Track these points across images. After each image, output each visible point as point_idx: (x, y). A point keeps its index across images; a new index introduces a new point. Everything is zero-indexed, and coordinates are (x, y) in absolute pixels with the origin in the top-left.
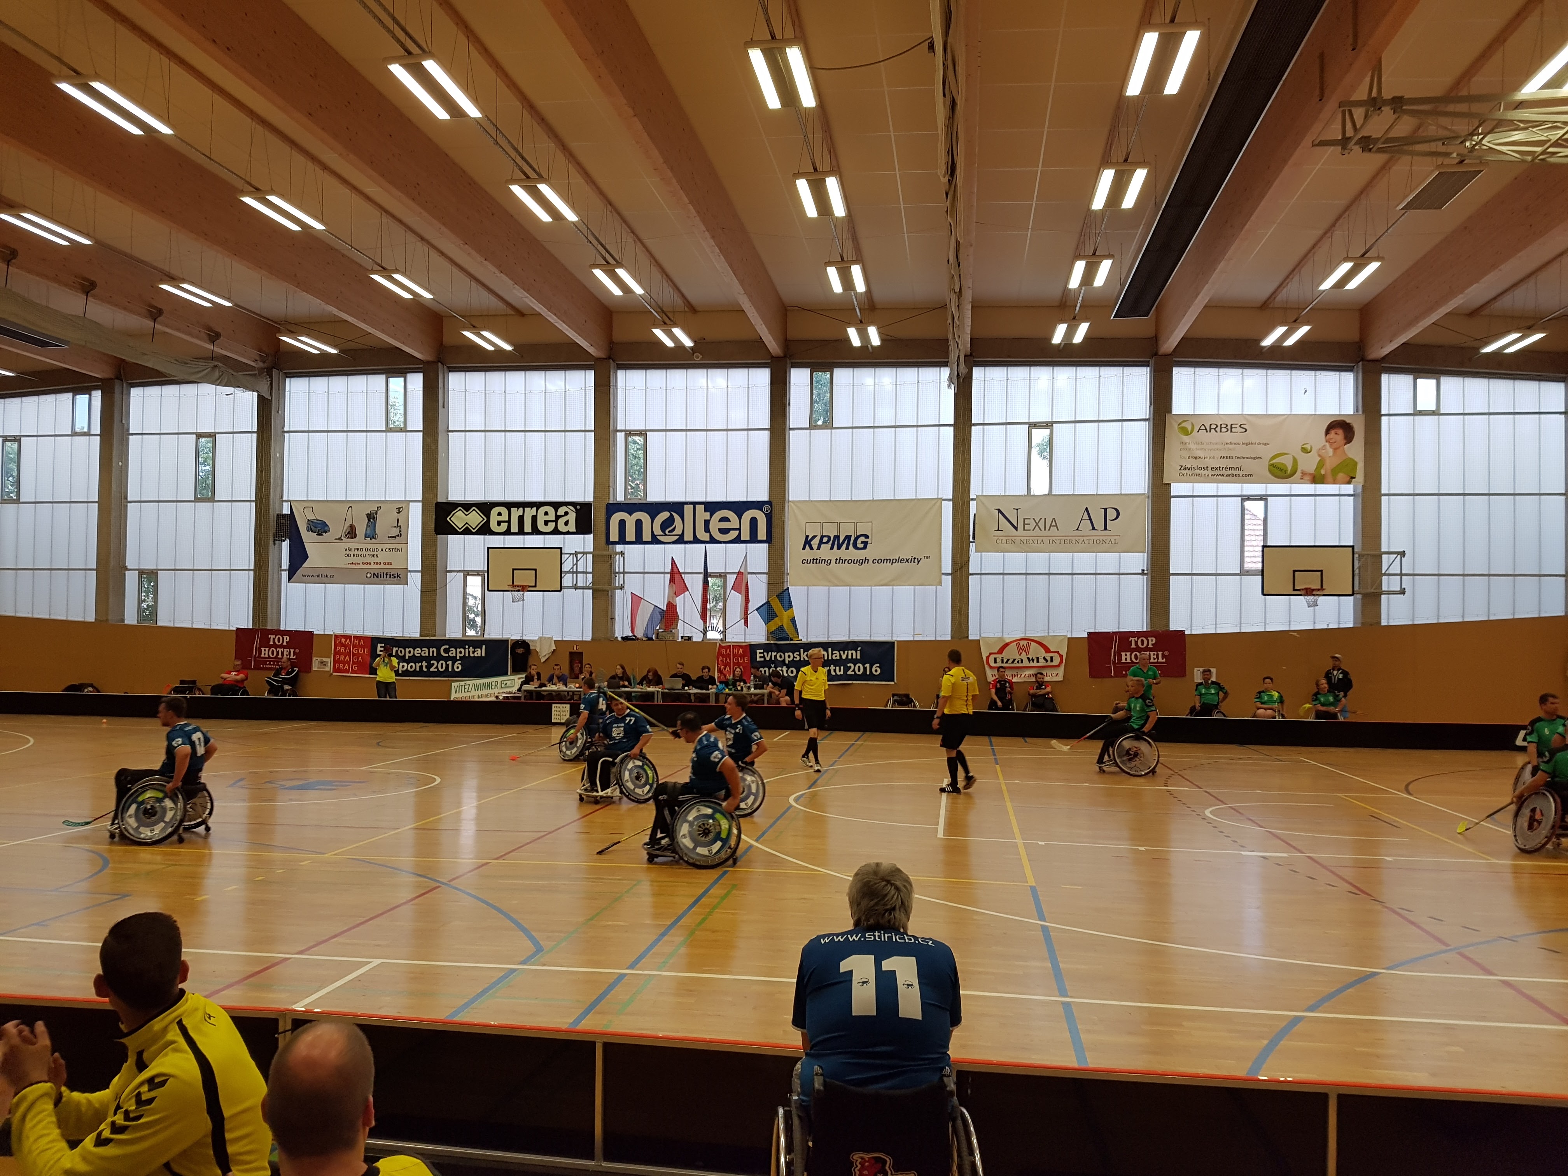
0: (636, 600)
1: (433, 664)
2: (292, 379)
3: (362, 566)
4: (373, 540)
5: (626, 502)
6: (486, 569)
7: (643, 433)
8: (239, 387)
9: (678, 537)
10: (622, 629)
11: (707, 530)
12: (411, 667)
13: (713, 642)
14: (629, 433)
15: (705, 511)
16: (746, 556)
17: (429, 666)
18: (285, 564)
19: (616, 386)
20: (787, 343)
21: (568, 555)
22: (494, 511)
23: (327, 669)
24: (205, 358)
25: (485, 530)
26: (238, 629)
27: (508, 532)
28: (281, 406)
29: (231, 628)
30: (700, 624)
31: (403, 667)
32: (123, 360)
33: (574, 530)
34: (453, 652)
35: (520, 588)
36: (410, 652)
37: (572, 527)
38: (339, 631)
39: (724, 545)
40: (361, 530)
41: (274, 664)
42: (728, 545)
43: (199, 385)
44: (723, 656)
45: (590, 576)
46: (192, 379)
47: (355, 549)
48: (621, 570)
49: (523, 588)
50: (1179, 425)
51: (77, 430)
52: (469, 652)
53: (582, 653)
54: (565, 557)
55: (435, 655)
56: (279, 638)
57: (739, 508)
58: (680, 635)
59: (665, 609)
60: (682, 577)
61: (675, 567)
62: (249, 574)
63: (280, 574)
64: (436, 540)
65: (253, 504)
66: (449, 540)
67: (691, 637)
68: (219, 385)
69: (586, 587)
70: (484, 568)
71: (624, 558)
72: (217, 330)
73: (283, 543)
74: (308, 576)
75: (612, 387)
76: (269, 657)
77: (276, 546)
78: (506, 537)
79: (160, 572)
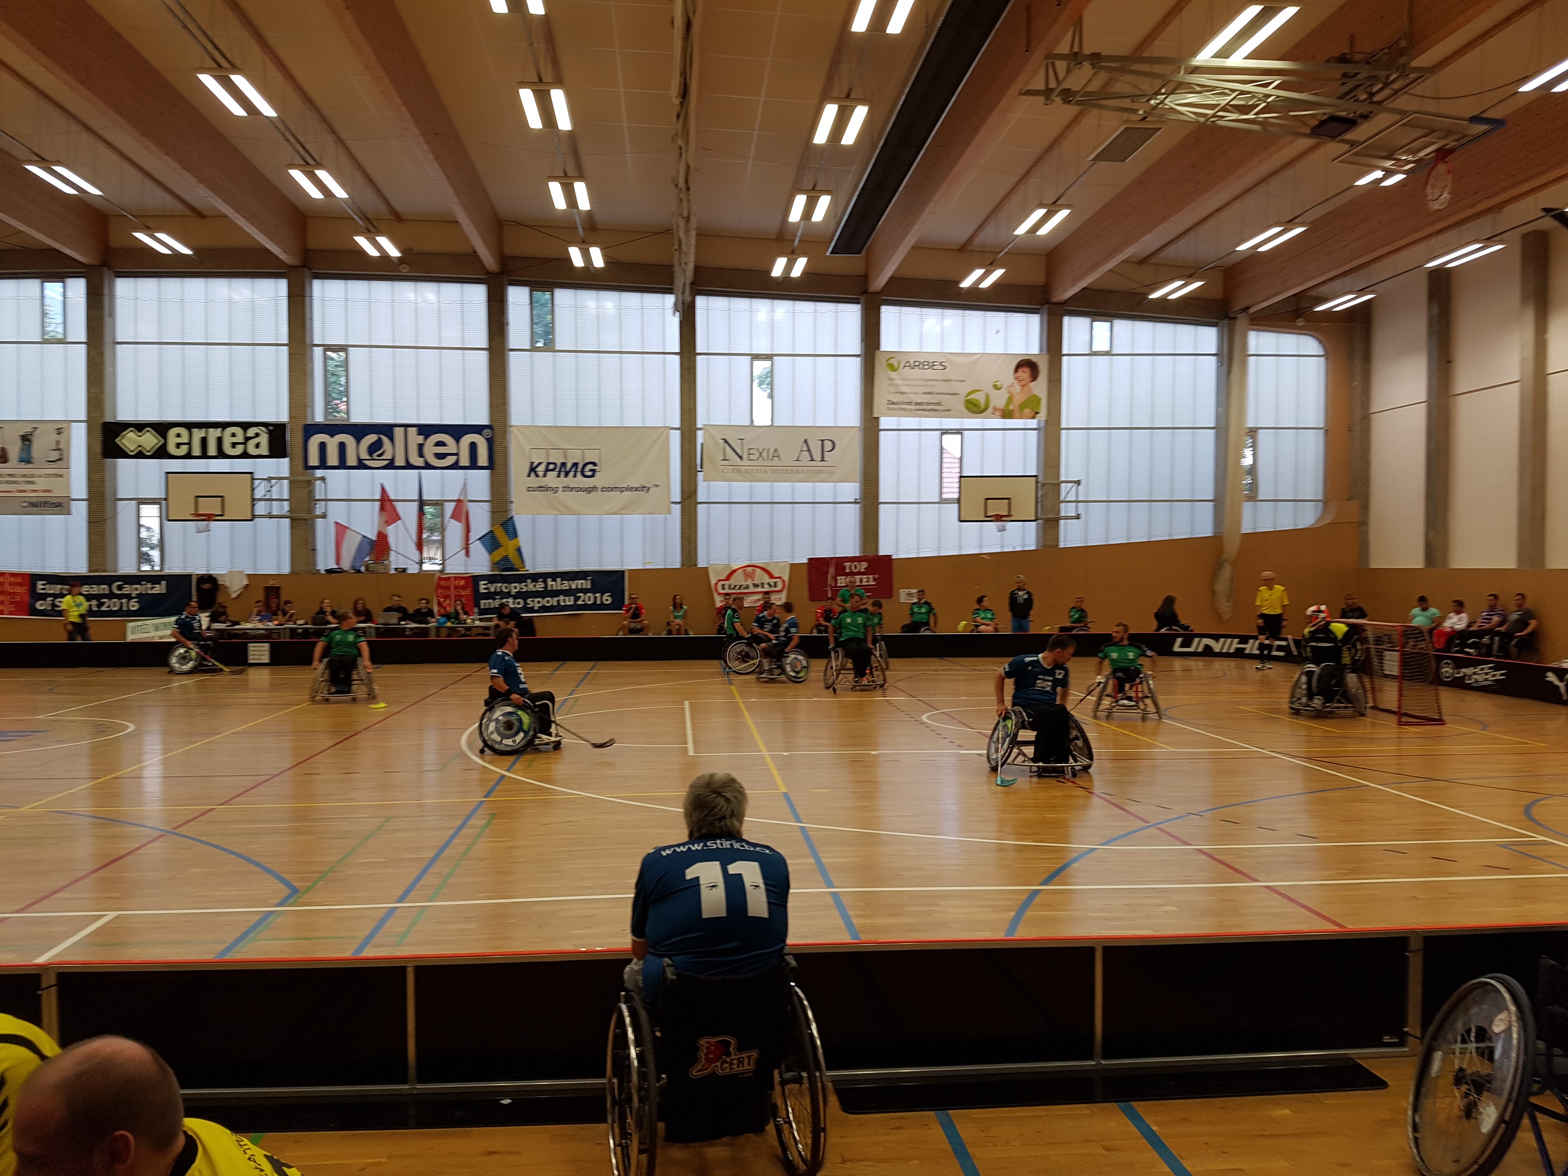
0: (341, 530)
1: (104, 603)
3: (16, 494)
4: (29, 464)
5: (326, 423)
6: (164, 497)
7: (343, 349)
10: (325, 560)
11: (421, 455)
13: (431, 574)
14: (328, 348)
16: (465, 483)
19: (312, 296)
20: (503, 259)
21: (261, 480)
22: (173, 432)
25: (161, 453)
27: (188, 456)
30: (415, 555)
34: (127, 589)
35: (205, 518)
37: (264, 450)
39: (440, 471)
40: (13, 455)
42: (444, 471)
44: (442, 587)
45: (286, 504)
47: (6, 475)
48: (323, 497)
49: (209, 518)
50: (888, 360)
52: (146, 588)
53: (279, 588)
54: (256, 482)
55: (106, 592)
57: (457, 431)
58: (393, 567)
59: (375, 539)
60: (393, 505)
61: (385, 494)
64: (104, 464)
66: (119, 464)
67: (406, 569)
69: (282, 515)
70: (161, 495)
71: (325, 483)
75: (307, 297)
78: (186, 460)
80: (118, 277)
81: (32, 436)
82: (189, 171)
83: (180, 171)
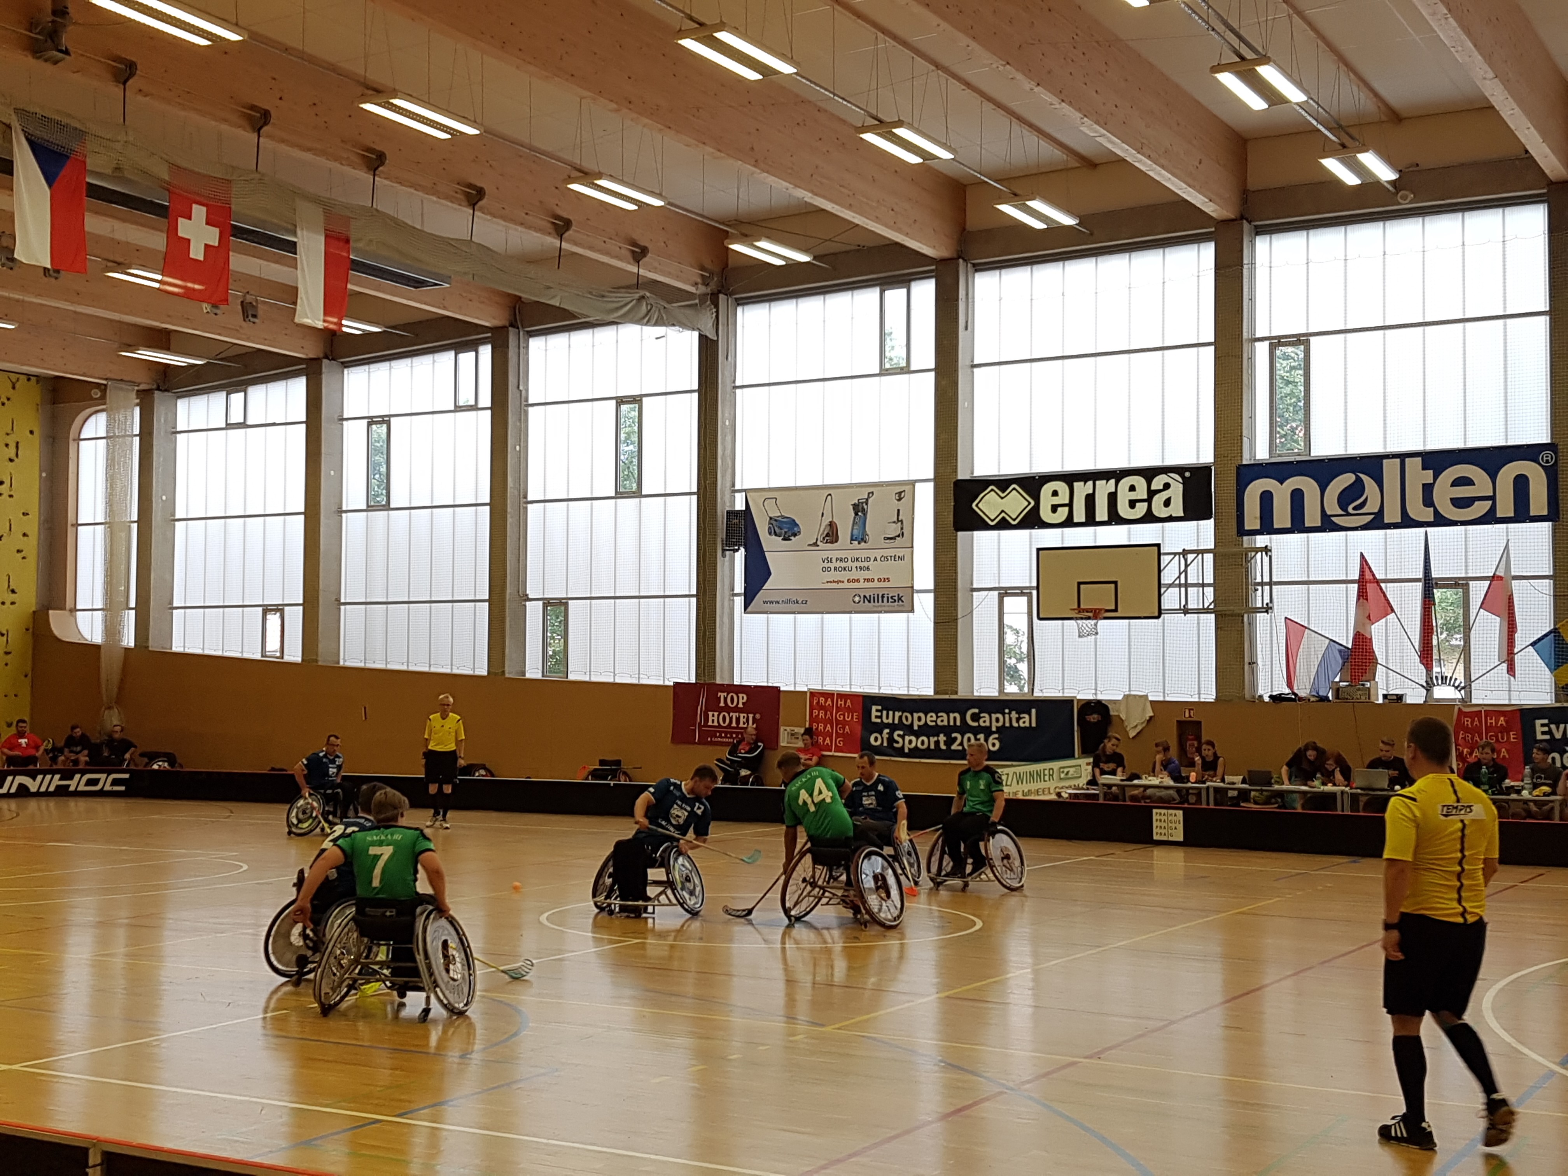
0: (1295, 631)
1: (956, 738)
2: (746, 307)
3: (846, 585)
4: (863, 544)
5: (1273, 460)
6: (1034, 584)
7: (1301, 340)
8: (674, 325)
9: (1372, 516)
10: (1270, 682)
11: (1428, 501)
12: (923, 743)
13: (1446, 706)
14: (1276, 342)
15: (1424, 468)
16: (1507, 547)
17: (950, 741)
18: (739, 587)
19: (1253, 263)
21: (1172, 556)
22: (1047, 489)
24: (628, 287)
26: (677, 684)
27: (1069, 523)
28: (731, 348)
29: (667, 683)
30: (1419, 673)
31: (910, 742)
32: (520, 298)
34: (985, 720)
35: (1090, 614)
36: (919, 719)
37: (1177, 509)
38: (817, 686)
39: (1463, 528)
40: (844, 532)
41: (726, 737)
42: (1470, 527)
43: (620, 326)
44: (1467, 730)
45: (1209, 591)
46: (611, 318)
47: (837, 559)
49: (1096, 614)
51: (461, 403)
52: (1010, 719)
53: (1199, 723)
54: (1165, 559)
55: (958, 723)
56: (732, 698)
58: (1381, 692)
59: (1350, 646)
60: (1381, 589)
61: (1367, 570)
62: (690, 602)
63: (733, 600)
64: (956, 539)
65: (695, 497)
66: (975, 539)
67: (1402, 695)
68: (647, 324)
69: (1203, 609)
70: (1031, 582)
71: (1270, 557)
72: (642, 243)
73: (737, 555)
74: (771, 602)
75: (1245, 266)
76: (720, 726)
77: (727, 558)
78: (1067, 531)
79: (570, 602)
80: (977, 271)
81: (867, 504)
82: (1070, 104)
83: (1058, 106)
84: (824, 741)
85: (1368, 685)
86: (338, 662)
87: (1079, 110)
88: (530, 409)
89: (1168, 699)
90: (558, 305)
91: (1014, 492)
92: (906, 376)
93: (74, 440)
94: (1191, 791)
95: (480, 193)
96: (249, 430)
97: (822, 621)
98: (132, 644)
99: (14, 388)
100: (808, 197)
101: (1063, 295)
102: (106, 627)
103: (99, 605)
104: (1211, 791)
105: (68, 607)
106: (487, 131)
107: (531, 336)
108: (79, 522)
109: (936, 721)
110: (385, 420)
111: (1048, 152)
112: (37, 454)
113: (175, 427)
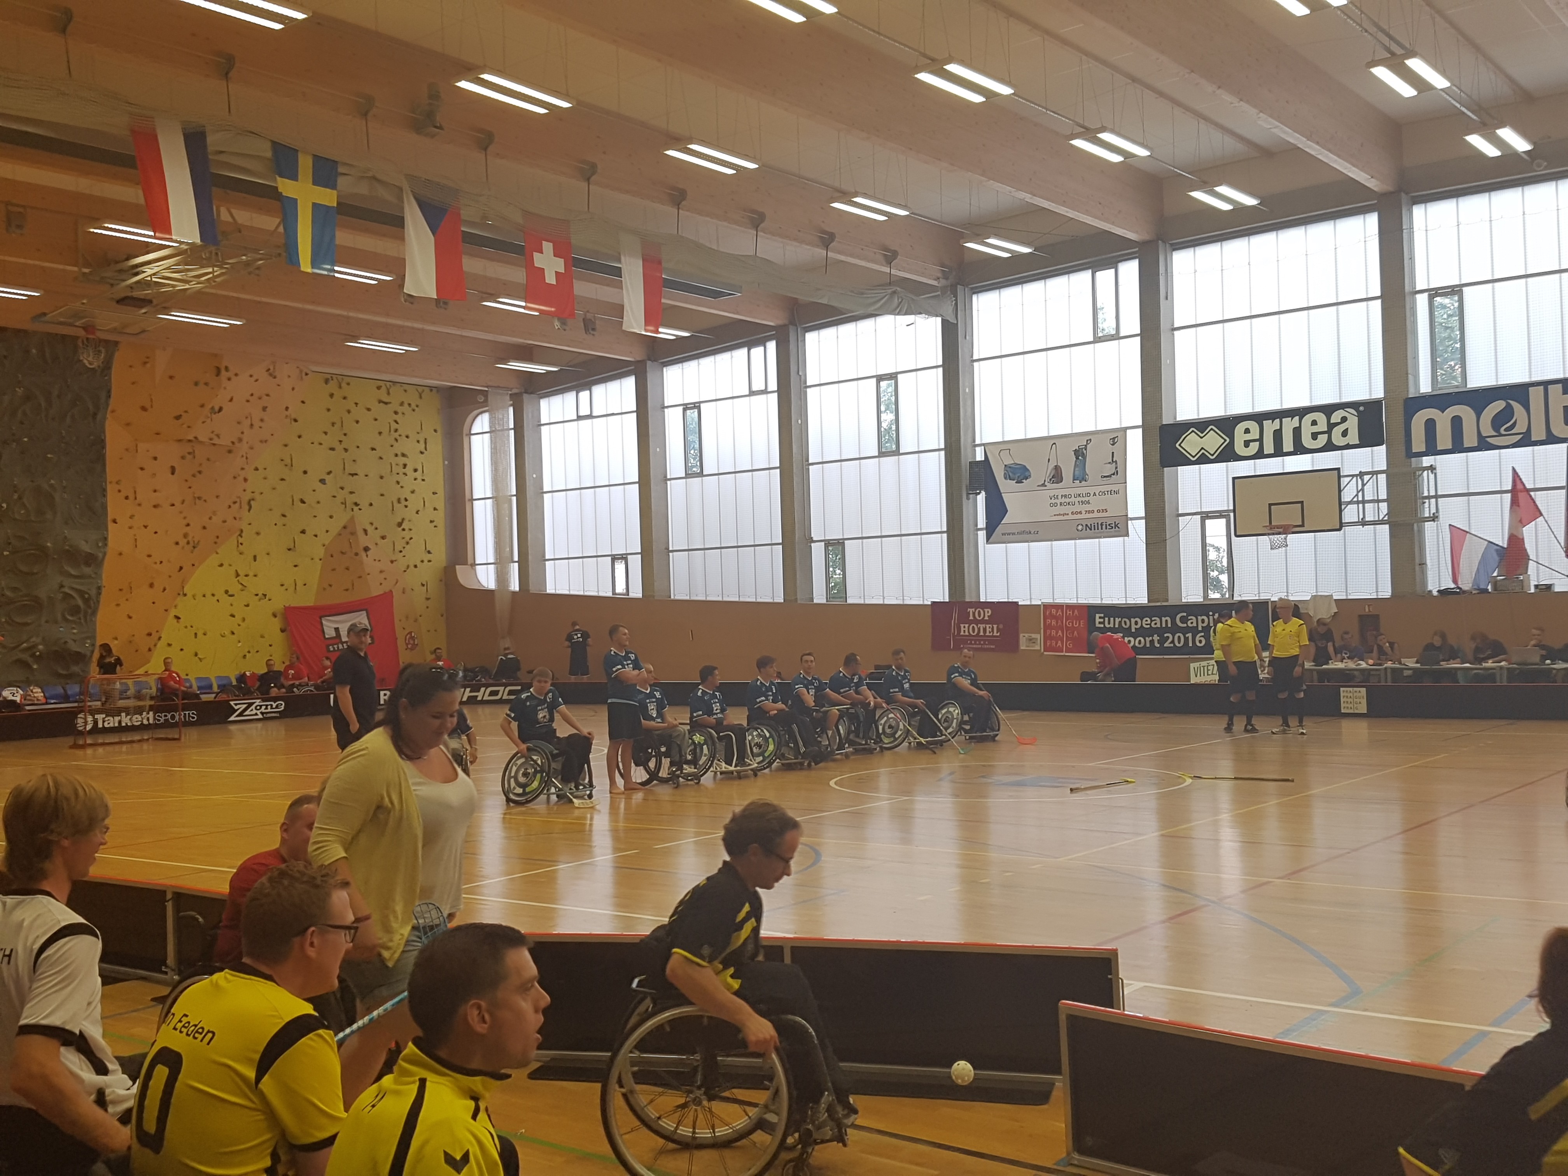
0: (1458, 535)
1: (1168, 637)
2: (980, 295)
3: (1071, 517)
4: (1083, 482)
5: (1435, 393)
6: (1231, 508)
7: (1456, 291)
8: (920, 313)
9: (1521, 436)
10: (1438, 578)
14: (1434, 293)
17: (1162, 641)
18: (982, 522)
21: (1349, 478)
23: (1037, 648)
24: (882, 285)
25: (1227, 455)
26: (934, 603)
27: (1260, 455)
28: (969, 330)
29: (926, 603)
32: (796, 300)
33: (1357, 442)
34: (1192, 622)
36: (1136, 623)
37: (1353, 437)
38: (1049, 600)
40: (1068, 473)
43: (877, 318)
45: (1384, 506)
46: (870, 310)
48: (1432, 493)
49: (1286, 530)
51: (754, 389)
54: (1344, 481)
56: (979, 612)
58: (1533, 583)
59: (1505, 546)
60: (1531, 496)
61: (1518, 482)
62: (942, 537)
63: (977, 534)
64: (1163, 474)
65: (943, 453)
66: (1179, 473)
67: (1551, 585)
68: (898, 314)
69: (1379, 521)
70: (1228, 506)
71: (1435, 474)
72: (893, 247)
73: (978, 497)
74: (1009, 534)
75: (1404, 231)
76: (970, 635)
77: (971, 500)
78: (1257, 461)
79: (846, 542)
80: (1174, 250)
81: (1086, 449)
82: (1247, 102)
83: (1237, 105)
84: (1056, 644)
85: (1521, 577)
86: (670, 597)
87: (1255, 106)
88: (808, 390)
89: (1350, 597)
90: (826, 303)
91: (1212, 431)
92: (1117, 341)
93: (467, 435)
94: (1372, 673)
95: (762, 217)
96: (595, 420)
97: (1052, 547)
98: (517, 589)
99: (421, 397)
100: (1028, 198)
101: (1249, 264)
102: (498, 576)
103: (491, 560)
104: (1389, 671)
105: (469, 563)
106: (763, 167)
107: (807, 331)
108: (474, 498)
109: (1150, 624)
110: (697, 406)
111: (1231, 145)
112: (440, 447)
113: (540, 421)
